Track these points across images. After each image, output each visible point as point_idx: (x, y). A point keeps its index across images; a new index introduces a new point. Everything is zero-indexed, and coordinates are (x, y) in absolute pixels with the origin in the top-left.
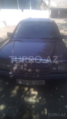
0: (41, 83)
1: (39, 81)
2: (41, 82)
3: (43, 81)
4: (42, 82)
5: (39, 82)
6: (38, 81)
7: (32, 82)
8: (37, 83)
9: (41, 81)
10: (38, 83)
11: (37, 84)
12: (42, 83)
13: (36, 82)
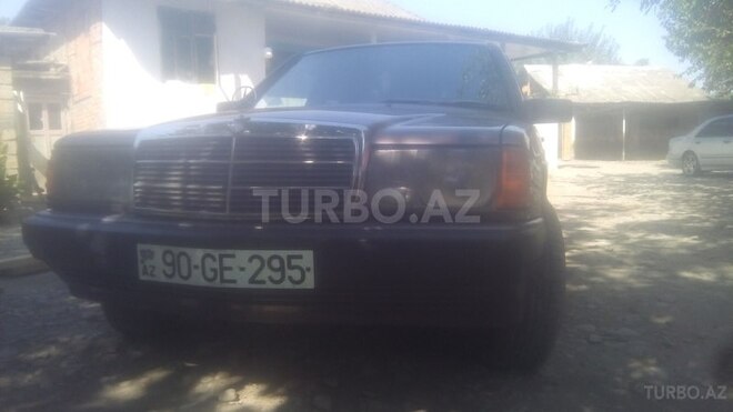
0: (289, 272)
1: (273, 253)
2: (292, 268)
3: (300, 257)
4: (294, 262)
5: (276, 264)
6: (266, 254)
7: (227, 262)
8: (260, 269)
9: (284, 254)
10: (266, 274)
11: (263, 282)
12: (296, 275)
13: (256, 264)
